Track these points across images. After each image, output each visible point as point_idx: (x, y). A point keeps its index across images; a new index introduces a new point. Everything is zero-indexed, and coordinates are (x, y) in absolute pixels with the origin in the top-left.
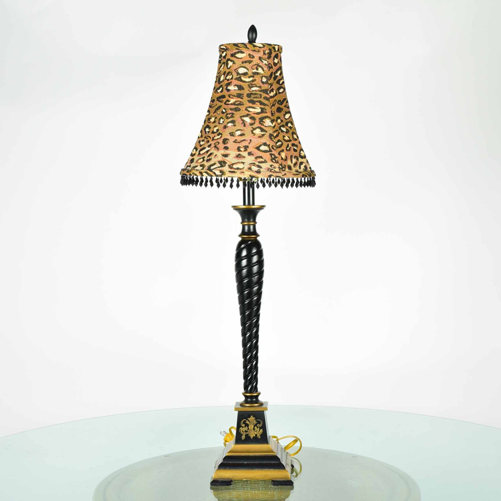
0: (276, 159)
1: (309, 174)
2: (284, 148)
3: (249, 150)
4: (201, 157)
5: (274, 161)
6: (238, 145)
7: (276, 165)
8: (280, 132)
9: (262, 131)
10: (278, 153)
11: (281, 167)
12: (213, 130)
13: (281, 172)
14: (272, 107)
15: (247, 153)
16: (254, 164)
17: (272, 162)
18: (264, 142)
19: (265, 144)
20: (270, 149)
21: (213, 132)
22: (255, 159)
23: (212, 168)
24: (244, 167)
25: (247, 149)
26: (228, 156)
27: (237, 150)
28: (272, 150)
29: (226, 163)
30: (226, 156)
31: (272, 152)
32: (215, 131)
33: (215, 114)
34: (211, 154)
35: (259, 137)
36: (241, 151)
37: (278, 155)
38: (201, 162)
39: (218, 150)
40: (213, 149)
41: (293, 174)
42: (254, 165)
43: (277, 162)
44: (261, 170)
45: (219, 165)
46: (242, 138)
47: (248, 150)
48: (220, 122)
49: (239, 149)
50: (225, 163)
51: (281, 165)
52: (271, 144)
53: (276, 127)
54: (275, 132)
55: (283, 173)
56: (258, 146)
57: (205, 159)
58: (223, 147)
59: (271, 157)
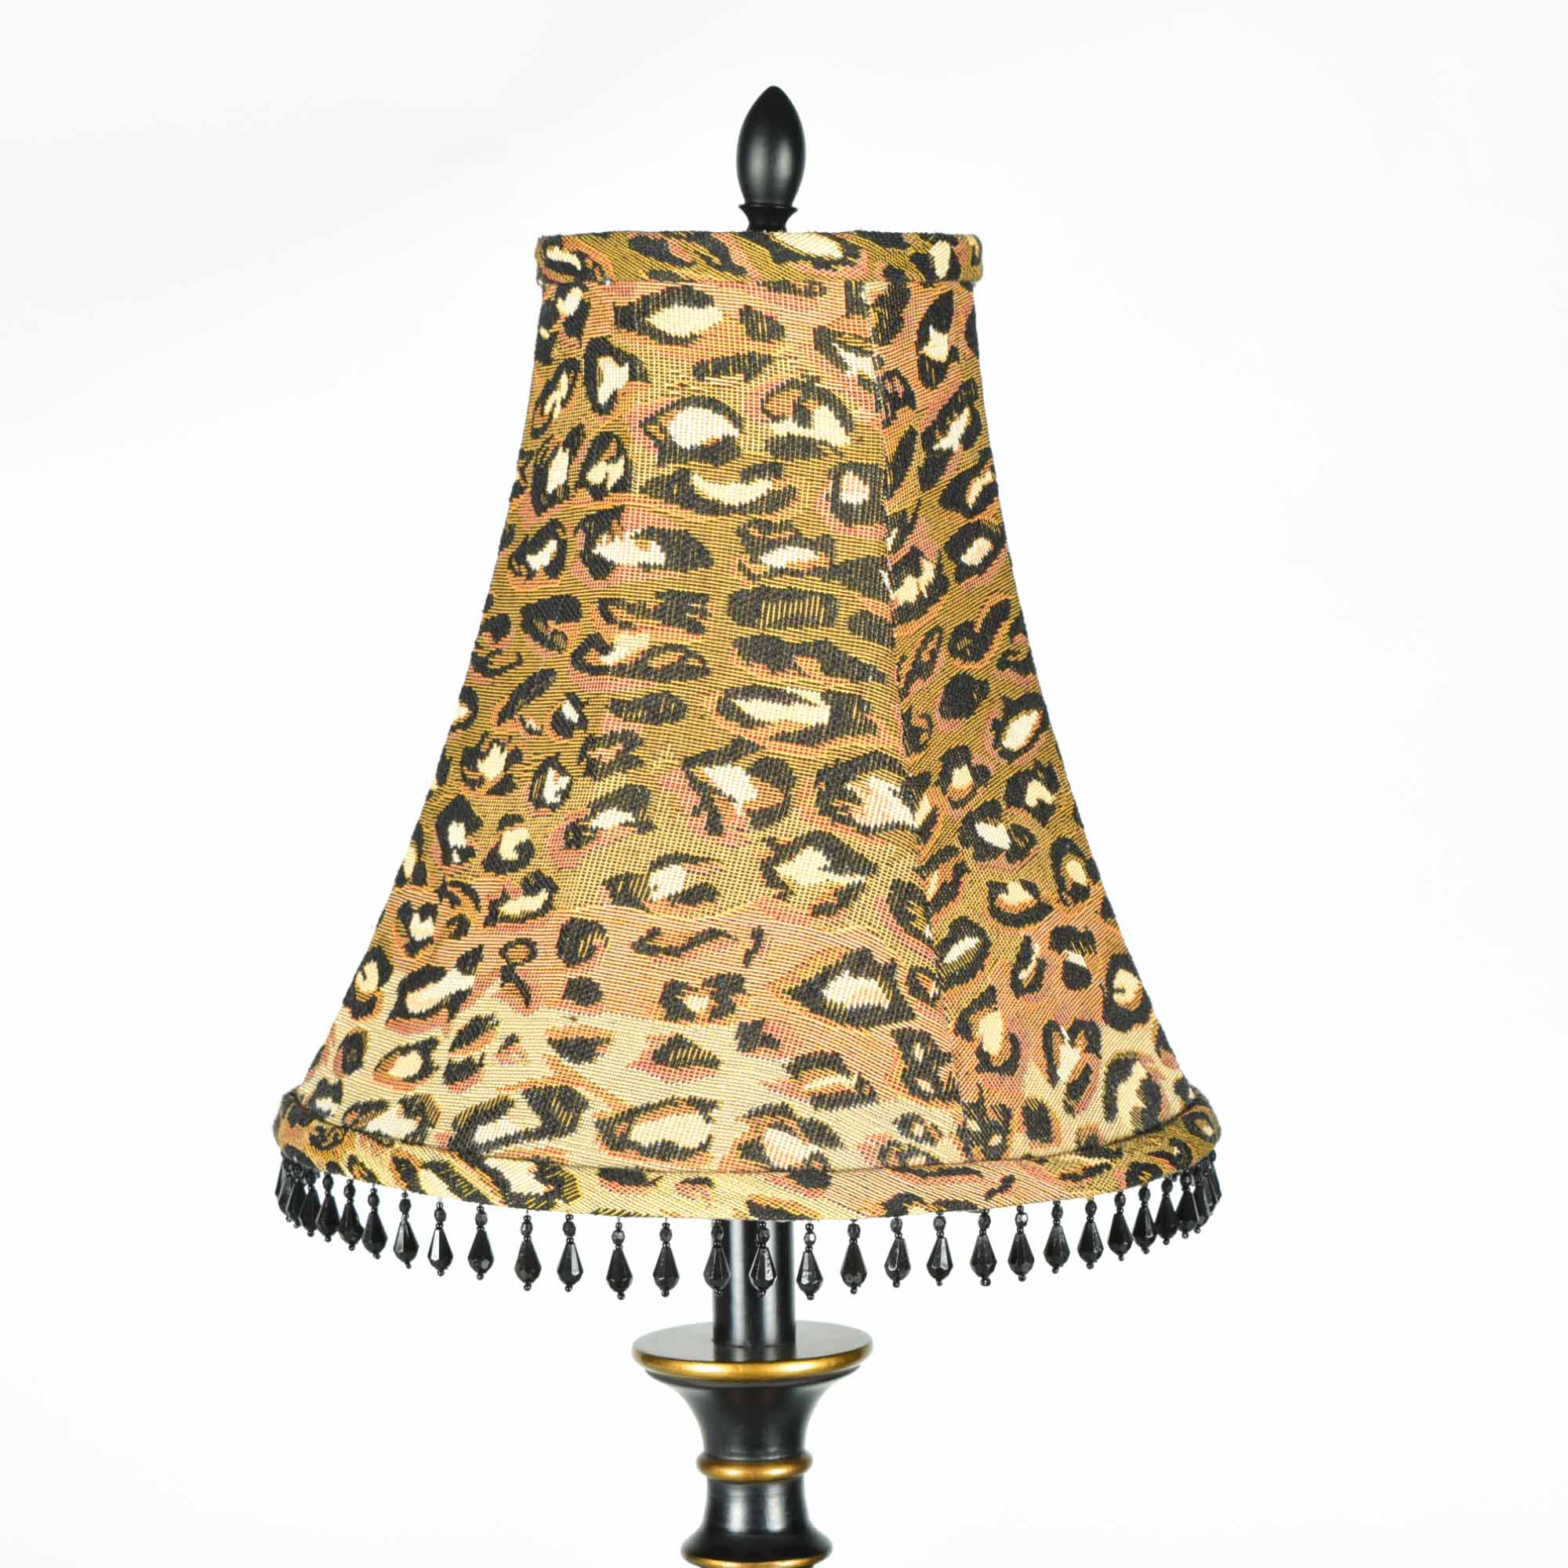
0: (943, 1073)
1: (1176, 1151)
2: (994, 974)
3: (747, 1009)
4: (412, 1042)
5: (925, 1085)
6: (666, 970)
7: (944, 1117)
8: (971, 864)
9: (837, 867)
10: (951, 1026)
11: (974, 1126)
12: (492, 844)
13: (978, 1173)
14: (908, 684)
15: (734, 1028)
16: (779, 1115)
17: (915, 1091)
18: (856, 944)
19: (861, 963)
20: (897, 999)
21: (494, 863)
22: (786, 1076)
23: (484, 1134)
24: (710, 1137)
25: (737, 998)
26: (599, 1049)
27: (662, 1011)
28: (913, 1002)
29: (584, 1104)
30: (580, 1049)
31: (913, 1016)
32: (508, 853)
33: (511, 727)
34: (477, 1028)
35: (819, 910)
36: (690, 1016)
37: (952, 1036)
38: (412, 1080)
39: (527, 1003)
40: (495, 987)
41: (1063, 1177)
42: (779, 1126)
43: (948, 1094)
44: (835, 1158)
45: (534, 1122)
46: (698, 919)
47: (738, 1007)
48: (541, 792)
49: (672, 1002)
50: (573, 1102)
51: (976, 1109)
52: (908, 956)
53: (937, 832)
54: (931, 865)
55: (993, 1173)
56: (809, 974)
57: (441, 1057)
58: (562, 986)
59: (907, 1056)
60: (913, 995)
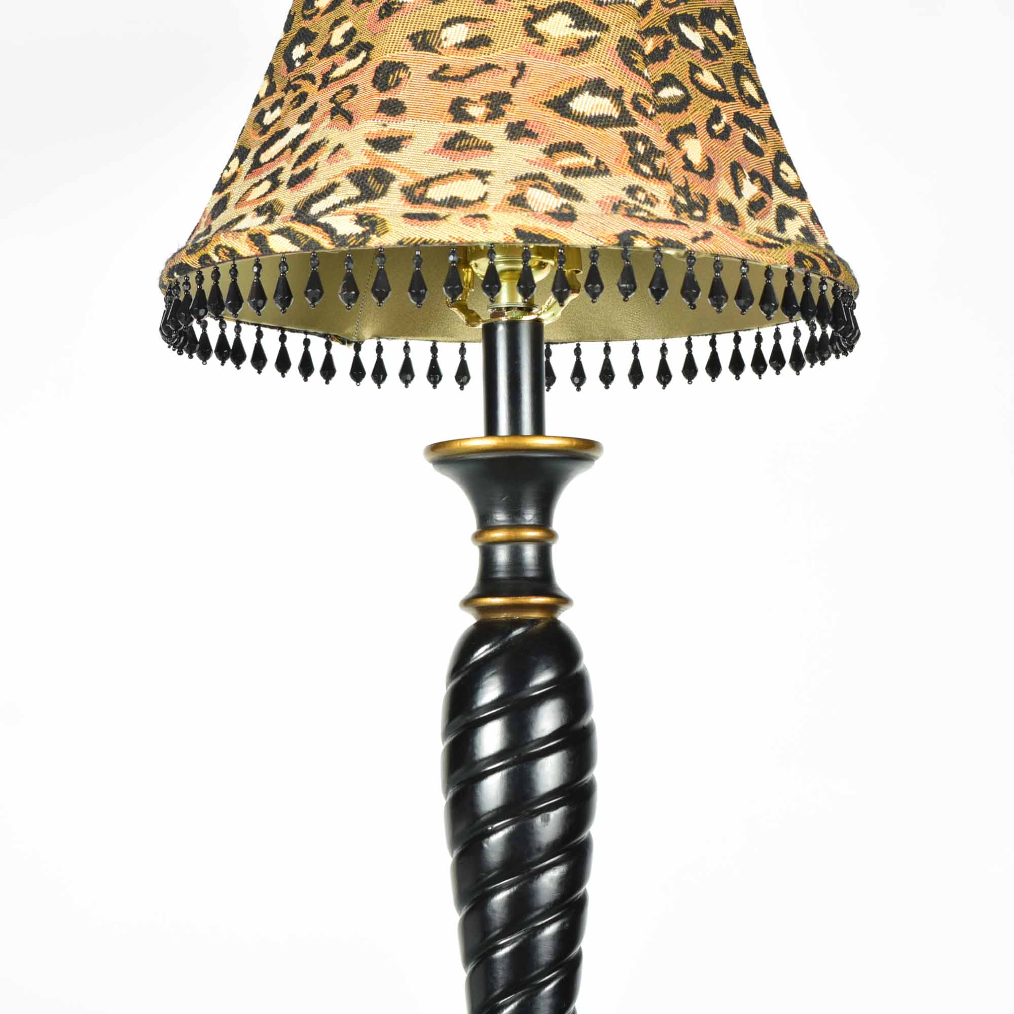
0: (659, 162)
2: (697, 113)
3: (512, 114)
5: (645, 169)
6: (455, 90)
7: (661, 191)
8: (676, 44)
9: (579, 25)
10: (664, 135)
12: (325, 42)
13: (686, 225)
15: (504, 126)
16: (539, 180)
17: (638, 171)
18: (594, 75)
19: (597, 87)
20: (624, 112)
21: (328, 51)
22: (543, 156)
23: (315, 209)
24: (486, 194)
25: (506, 107)
26: (404, 143)
27: (451, 117)
28: (635, 115)
29: (392, 178)
30: (391, 144)
31: (636, 125)
32: (337, 39)
34: (314, 148)
35: (565, 53)
36: (471, 119)
37: (665, 142)
38: (265, 195)
39: (350, 122)
40: (328, 121)
41: (748, 242)
42: (538, 186)
43: (663, 177)
44: (578, 206)
45: (355, 192)
46: (477, 58)
47: (507, 113)
49: (458, 110)
50: (383, 178)
51: (685, 190)
52: (632, 86)
53: (652, 14)
54: (648, 33)
55: (698, 228)
56: (560, 92)
57: (285, 177)
58: (376, 104)
59: (632, 149)
60: (636, 111)
